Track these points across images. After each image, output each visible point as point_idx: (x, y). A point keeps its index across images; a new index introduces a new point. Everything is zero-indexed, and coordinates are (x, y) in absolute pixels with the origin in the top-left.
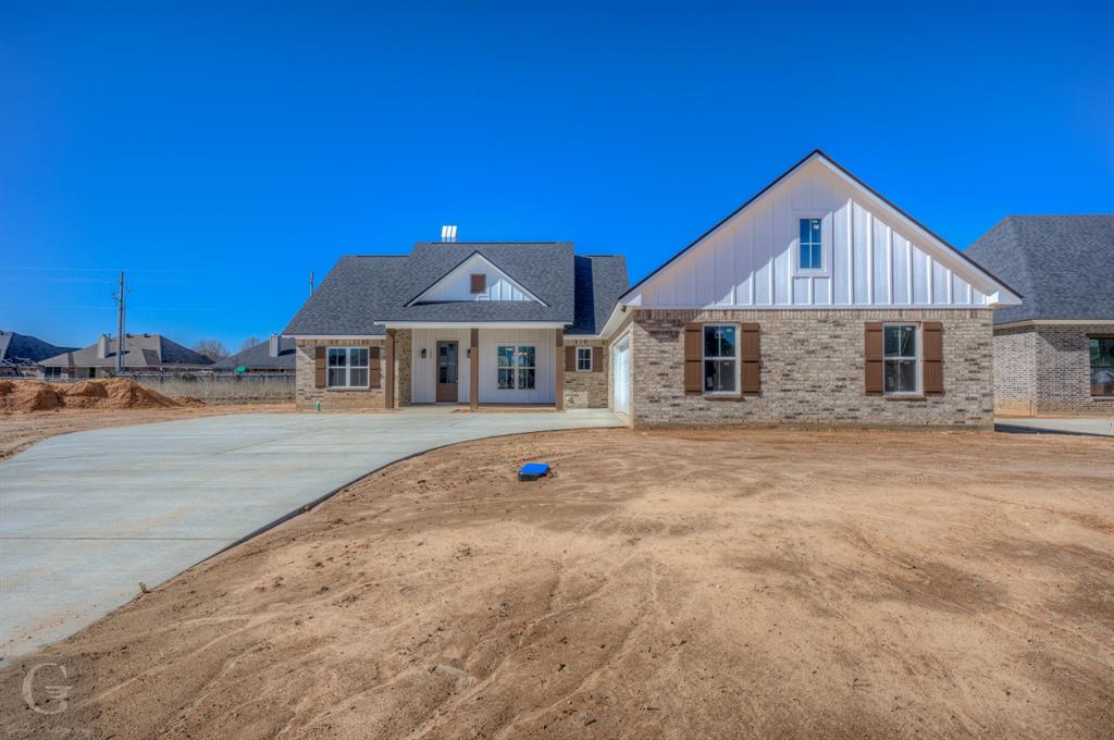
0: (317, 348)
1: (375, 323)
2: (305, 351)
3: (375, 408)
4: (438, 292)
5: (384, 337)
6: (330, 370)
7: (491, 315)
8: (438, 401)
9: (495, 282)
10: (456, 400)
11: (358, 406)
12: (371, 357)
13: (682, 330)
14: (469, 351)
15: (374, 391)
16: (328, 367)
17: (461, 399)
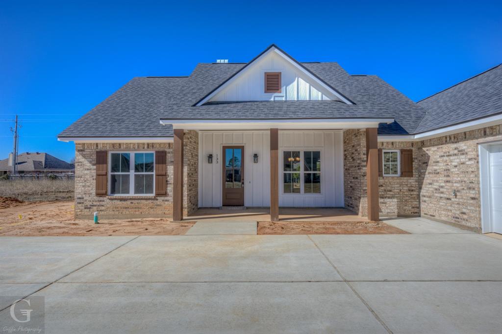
0: (97, 152)
1: (161, 122)
2: (84, 156)
4: (231, 91)
5: (171, 140)
6: (113, 177)
7: (294, 113)
8: (223, 206)
9: (292, 81)
10: (243, 205)
12: (156, 163)
14: (256, 156)
15: (160, 199)
16: (110, 173)
17: (247, 203)
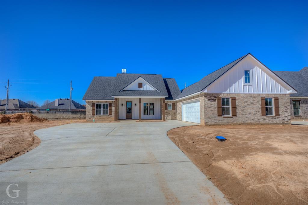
0: (92, 103)
1: (112, 96)
2: (89, 104)
3: (110, 121)
4: (129, 87)
5: (114, 100)
7: (145, 94)
8: (126, 119)
9: (145, 85)
11: (105, 121)
12: (109, 106)
13: (217, 99)
14: (136, 104)
15: (110, 116)
16: (96, 109)
17: (133, 118)
